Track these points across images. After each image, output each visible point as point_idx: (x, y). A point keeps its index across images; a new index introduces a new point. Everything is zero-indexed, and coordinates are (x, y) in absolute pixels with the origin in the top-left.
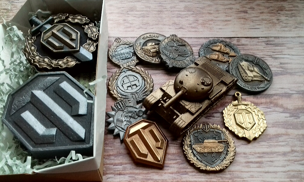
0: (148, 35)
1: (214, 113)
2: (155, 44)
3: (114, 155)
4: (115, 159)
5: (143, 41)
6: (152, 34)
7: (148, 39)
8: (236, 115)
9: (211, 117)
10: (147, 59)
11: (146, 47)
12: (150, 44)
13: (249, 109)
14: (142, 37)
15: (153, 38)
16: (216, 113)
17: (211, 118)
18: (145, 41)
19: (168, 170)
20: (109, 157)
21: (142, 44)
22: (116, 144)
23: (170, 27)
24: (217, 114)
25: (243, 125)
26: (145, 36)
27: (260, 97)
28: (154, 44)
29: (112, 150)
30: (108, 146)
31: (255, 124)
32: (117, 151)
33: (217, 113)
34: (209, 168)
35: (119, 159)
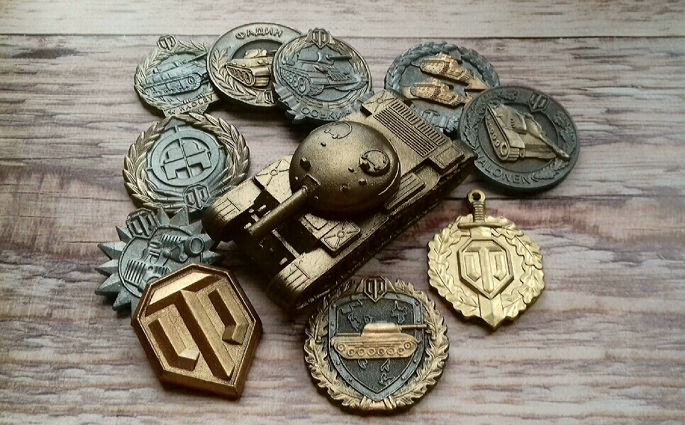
0: (253, 29)
1: (405, 248)
2: (268, 55)
3: (113, 361)
4: (114, 372)
5: (234, 44)
6: (264, 27)
7: (252, 38)
8: (462, 255)
9: (397, 258)
10: (238, 93)
11: (239, 62)
12: (254, 53)
13: (502, 241)
14: (235, 33)
15: (265, 37)
16: (411, 248)
17: (394, 263)
18: (241, 43)
19: (256, 405)
20: (98, 366)
21: (231, 53)
22: (122, 331)
23: (319, 9)
24: (413, 250)
25: (478, 285)
26: (244, 30)
27: (540, 205)
28: (264, 53)
29: (109, 347)
30: (100, 338)
31: (512, 279)
32: (121, 350)
33: (414, 247)
34: (366, 403)
35: (125, 372)
